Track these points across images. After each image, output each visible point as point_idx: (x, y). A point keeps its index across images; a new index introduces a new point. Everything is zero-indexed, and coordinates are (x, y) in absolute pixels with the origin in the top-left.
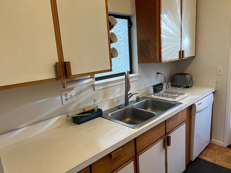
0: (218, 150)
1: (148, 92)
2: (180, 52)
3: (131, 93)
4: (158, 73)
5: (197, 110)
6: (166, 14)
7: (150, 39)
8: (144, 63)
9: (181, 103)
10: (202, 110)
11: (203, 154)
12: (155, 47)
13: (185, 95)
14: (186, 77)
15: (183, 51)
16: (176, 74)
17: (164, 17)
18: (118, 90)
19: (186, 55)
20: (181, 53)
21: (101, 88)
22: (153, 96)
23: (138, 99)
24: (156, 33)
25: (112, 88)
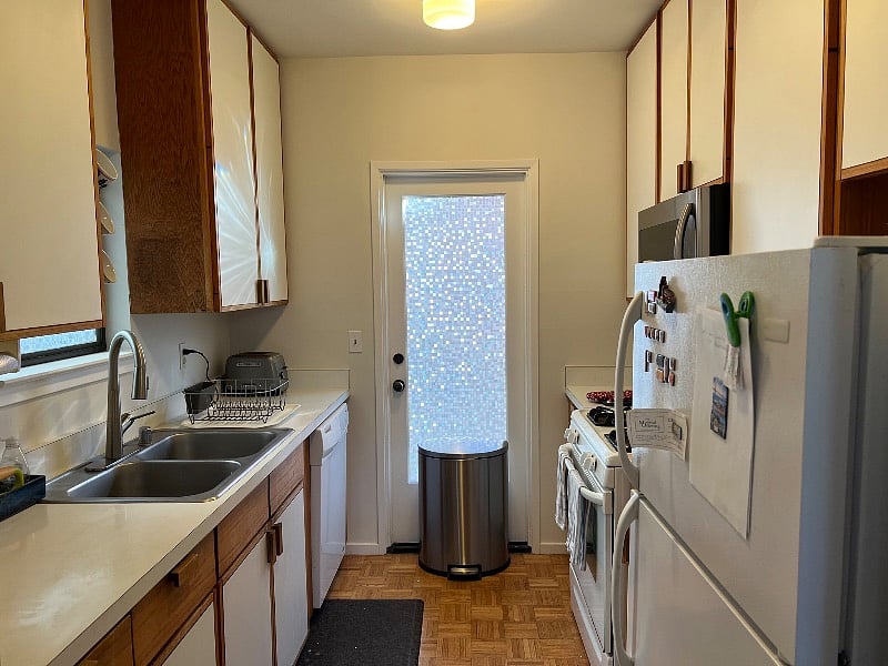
0: (369, 567)
1: (165, 415)
2: (259, 283)
3: (128, 415)
4: (186, 352)
5: (326, 448)
6: (225, 170)
7: (180, 237)
8: (156, 312)
9: (287, 431)
10: (332, 449)
11: (337, 587)
12: (199, 262)
13: (287, 410)
14: (269, 362)
15: (265, 282)
16: (237, 356)
17: (221, 176)
18: (72, 406)
19: (274, 296)
20: (261, 287)
21: (19, 397)
22: (187, 423)
23: (145, 438)
24: (200, 221)
25: (51, 401)
